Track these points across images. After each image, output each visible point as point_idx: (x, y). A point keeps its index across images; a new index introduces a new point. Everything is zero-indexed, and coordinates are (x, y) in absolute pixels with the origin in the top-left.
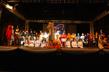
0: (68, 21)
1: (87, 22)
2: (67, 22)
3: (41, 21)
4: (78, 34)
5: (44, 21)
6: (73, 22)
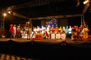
0: (60, 16)
1: (77, 15)
4: (67, 27)
5: (41, 18)
6: (65, 16)
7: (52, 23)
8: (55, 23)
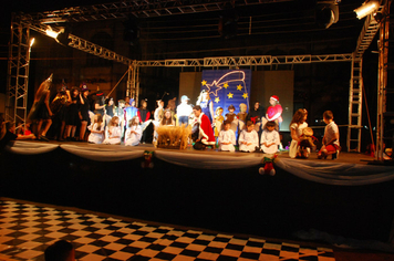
0: (263, 58)
1: (335, 58)
2: (258, 60)
3: (175, 63)
5: (182, 63)
6: (283, 60)
7: (226, 86)
8: (239, 88)
